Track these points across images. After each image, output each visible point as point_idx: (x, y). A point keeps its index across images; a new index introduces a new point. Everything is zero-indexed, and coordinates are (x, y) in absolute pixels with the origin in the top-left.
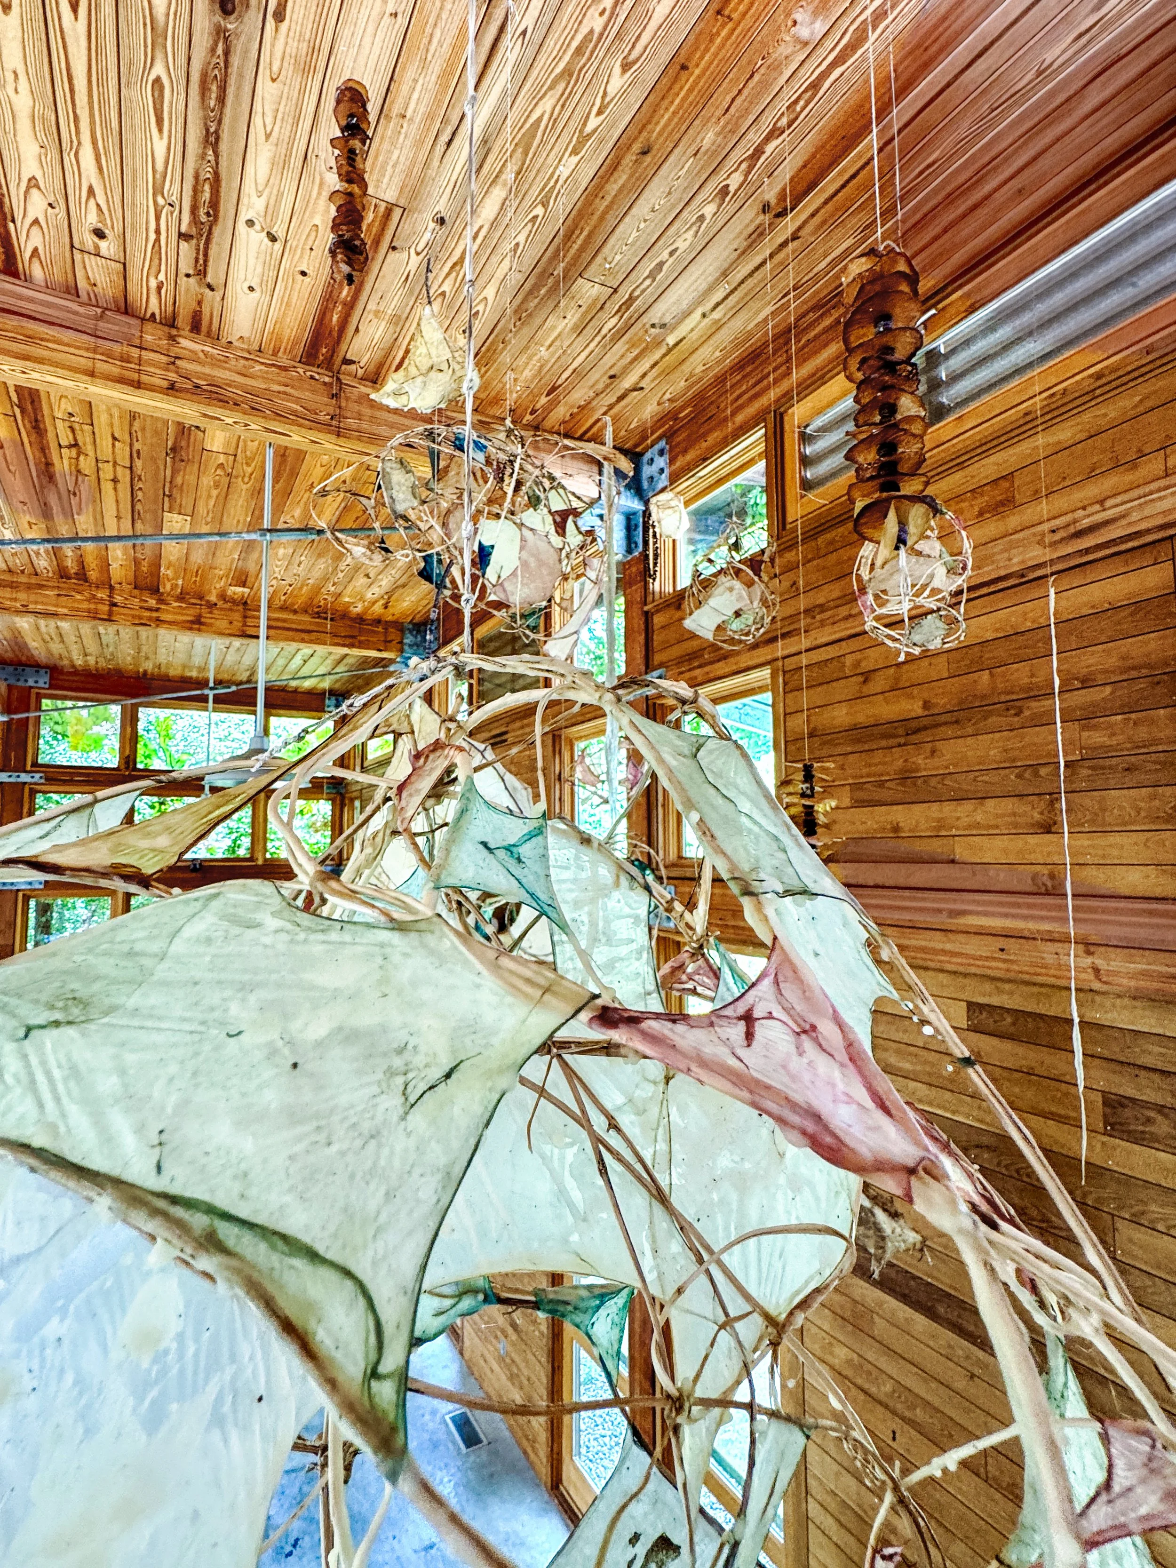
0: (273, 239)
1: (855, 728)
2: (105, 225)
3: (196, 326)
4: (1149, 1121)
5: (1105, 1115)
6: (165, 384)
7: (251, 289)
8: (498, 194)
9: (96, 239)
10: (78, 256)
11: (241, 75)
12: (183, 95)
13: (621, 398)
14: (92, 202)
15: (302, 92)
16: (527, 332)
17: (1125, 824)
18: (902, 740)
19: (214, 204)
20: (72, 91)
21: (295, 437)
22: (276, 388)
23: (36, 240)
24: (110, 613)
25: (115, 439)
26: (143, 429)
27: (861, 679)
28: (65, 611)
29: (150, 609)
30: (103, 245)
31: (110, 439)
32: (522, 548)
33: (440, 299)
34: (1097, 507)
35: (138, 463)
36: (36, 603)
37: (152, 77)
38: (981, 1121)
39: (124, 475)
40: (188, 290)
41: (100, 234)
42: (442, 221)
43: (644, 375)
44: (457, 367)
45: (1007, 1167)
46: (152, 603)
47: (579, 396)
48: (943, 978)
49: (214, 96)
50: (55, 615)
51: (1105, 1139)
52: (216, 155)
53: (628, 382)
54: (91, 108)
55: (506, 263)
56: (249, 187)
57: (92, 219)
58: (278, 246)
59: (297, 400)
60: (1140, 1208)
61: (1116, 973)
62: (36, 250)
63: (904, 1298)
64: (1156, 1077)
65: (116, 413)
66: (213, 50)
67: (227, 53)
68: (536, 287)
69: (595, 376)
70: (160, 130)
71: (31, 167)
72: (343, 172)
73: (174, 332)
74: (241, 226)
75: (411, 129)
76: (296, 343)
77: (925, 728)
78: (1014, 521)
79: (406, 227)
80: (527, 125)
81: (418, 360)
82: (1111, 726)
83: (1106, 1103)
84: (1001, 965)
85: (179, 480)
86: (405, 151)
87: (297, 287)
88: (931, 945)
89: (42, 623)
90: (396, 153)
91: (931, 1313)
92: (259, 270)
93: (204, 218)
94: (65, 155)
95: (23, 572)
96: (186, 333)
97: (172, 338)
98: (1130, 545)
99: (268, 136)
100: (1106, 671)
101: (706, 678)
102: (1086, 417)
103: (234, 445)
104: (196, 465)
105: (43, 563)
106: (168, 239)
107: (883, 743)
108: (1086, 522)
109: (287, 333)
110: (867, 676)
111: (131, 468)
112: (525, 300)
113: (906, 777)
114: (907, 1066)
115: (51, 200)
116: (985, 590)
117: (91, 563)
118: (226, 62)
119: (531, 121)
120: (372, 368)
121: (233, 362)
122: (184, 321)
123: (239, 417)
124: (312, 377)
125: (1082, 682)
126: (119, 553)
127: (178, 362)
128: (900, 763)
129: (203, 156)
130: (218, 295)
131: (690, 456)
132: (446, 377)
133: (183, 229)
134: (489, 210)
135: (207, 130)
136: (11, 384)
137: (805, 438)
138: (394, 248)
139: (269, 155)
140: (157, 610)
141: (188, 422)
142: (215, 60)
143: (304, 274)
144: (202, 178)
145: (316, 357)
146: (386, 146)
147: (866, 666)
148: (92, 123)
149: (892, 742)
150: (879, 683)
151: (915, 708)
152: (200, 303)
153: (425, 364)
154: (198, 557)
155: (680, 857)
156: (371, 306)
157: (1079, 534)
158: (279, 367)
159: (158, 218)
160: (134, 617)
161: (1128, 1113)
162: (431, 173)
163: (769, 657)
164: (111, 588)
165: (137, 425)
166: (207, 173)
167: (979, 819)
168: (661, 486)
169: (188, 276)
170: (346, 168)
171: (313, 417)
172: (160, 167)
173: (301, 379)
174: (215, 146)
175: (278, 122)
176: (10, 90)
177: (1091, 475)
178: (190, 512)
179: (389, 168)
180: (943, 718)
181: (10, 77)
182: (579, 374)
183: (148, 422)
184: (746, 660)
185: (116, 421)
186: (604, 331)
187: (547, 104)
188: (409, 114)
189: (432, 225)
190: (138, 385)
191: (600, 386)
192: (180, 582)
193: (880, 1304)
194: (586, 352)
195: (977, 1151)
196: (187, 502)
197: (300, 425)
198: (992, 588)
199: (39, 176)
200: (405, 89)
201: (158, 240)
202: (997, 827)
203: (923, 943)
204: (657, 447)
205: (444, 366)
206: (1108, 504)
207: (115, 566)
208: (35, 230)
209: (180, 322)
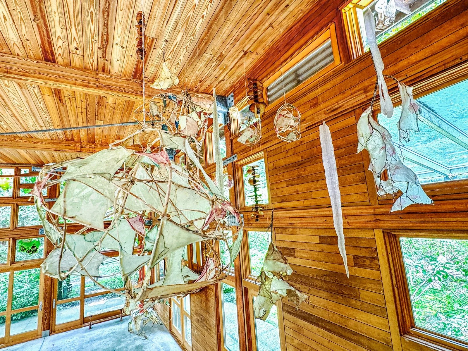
0: (123, 48)
1: (286, 165)
2: (78, 47)
3: (103, 70)
4: (364, 261)
5: (354, 262)
6: (95, 86)
7: (118, 60)
8: (181, 34)
9: (76, 50)
10: (71, 54)
11: (113, 10)
12: (98, 16)
13: (219, 83)
14: (75, 41)
15: (129, 12)
16: (192, 67)
17: (351, 183)
18: (297, 168)
19: (107, 40)
20: (69, 15)
21: (131, 98)
22: (125, 85)
23: (60, 51)
24: (81, 150)
25: (81, 101)
26: (89, 98)
27: (286, 152)
28: (68, 150)
29: (93, 148)
30: (78, 51)
31: (80, 101)
32: (187, 122)
33: (168, 60)
34: (337, 104)
35: (88, 107)
36: (59, 148)
37: (90, 11)
38: (325, 268)
39: (84, 111)
40: (101, 61)
41: (77, 49)
42: (167, 41)
43: (225, 76)
44: (172, 77)
45: (332, 280)
46: (93, 146)
47: (208, 82)
48: (312, 230)
49: (106, 15)
50: (65, 151)
51: (354, 268)
52: (107, 28)
53: (221, 78)
54: (74, 19)
55: (185, 51)
56: (116, 35)
57: (75, 45)
58: (124, 49)
59: (132, 88)
60: (365, 285)
61: (352, 223)
62: (60, 53)
63: (311, 322)
64: (364, 249)
65: (82, 94)
66: (105, 4)
67: (109, 5)
68: (193, 56)
69: (211, 78)
70: (93, 23)
71: (59, 34)
72: (139, 33)
73: (97, 72)
74: (114, 45)
75: (157, 20)
76: (131, 73)
77: (302, 164)
78: (318, 108)
79: (157, 44)
80: (186, 18)
81: (162, 76)
82: (345, 158)
83: (354, 258)
84: (326, 225)
85: (100, 111)
86: (156, 25)
87: (130, 59)
88: (308, 221)
89: (61, 154)
90: (154, 26)
91: (317, 325)
92: (120, 55)
93: (104, 44)
94: (68, 30)
95: (55, 139)
96: (101, 72)
97: (97, 74)
98: (345, 112)
99: (120, 23)
100: (343, 145)
101: (247, 156)
102: (332, 82)
103: (115, 101)
104: (104, 107)
105: (61, 137)
106: (95, 49)
107: (293, 169)
108: (335, 108)
109: (128, 71)
110: (287, 152)
111: (86, 109)
112: (191, 59)
113: (299, 177)
114: (306, 256)
115: (64, 41)
116: (313, 127)
117: (75, 136)
118: (109, 7)
119: (188, 17)
120: (151, 78)
121: (114, 79)
122: (100, 69)
123: (116, 93)
124: (135, 82)
125: (338, 148)
126: (83, 133)
127: (99, 80)
128: (297, 174)
129: (104, 29)
130: (109, 62)
131: (239, 97)
132: (170, 80)
133: (99, 47)
134: (179, 38)
135: (105, 23)
136: (53, 88)
137: (268, 90)
138: (155, 48)
139: (121, 28)
140: (94, 148)
141: (102, 95)
142: (106, 7)
143: (131, 56)
144: (104, 34)
145: (136, 76)
146: (151, 24)
147: (287, 149)
148: (75, 23)
149: (295, 168)
150: (290, 153)
151: (300, 159)
152: (104, 65)
153: (164, 77)
154: (106, 132)
155: (245, 206)
156: (150, 63)
157: (333, 111)
158: (127, 80)
159: (92, 44)
160: (88, 150)
161: (359, 260)
162: (163, 30)
163: (263, 149)
164: (81, 143)
165: (88, 97)
166: (105, 33)
167: (317, 186)
168: (232, 105)
169: (101, 58)
170: (140, 32)
171: (136, 92)
172: (92, 32)
173: (132, 82)
174: (107, 26)
175: (123, 20)
176: (53, 16)
177: (335, 96)
178: (103, 119)
179: (152, 30)
180: (307, 160)
181: (53, 13)
182: (207, 77)
183: (91, 96)
184: (257, 149)
185: (82, 96)
186: (213, 66)
187: (191, 13)
188: (156, 17)
189: (164, 42)
190: (88, 87)
191: (213, 80)
192: (101, 140)
193: (304, 325)
194: (208, 72)
195: (324, 277)
196: (102, 117)
197: (133, 95)
198: (315, 126)
199: (61, 35)
200: (155, 11)
201: (92, 49)
202: (322, 188)
203: (306, 221)
204: (231, 95)
205: (169, 78)
206: (339, 102)
207: (82, 136)
208: (60, 49)
209: (99, 70)
